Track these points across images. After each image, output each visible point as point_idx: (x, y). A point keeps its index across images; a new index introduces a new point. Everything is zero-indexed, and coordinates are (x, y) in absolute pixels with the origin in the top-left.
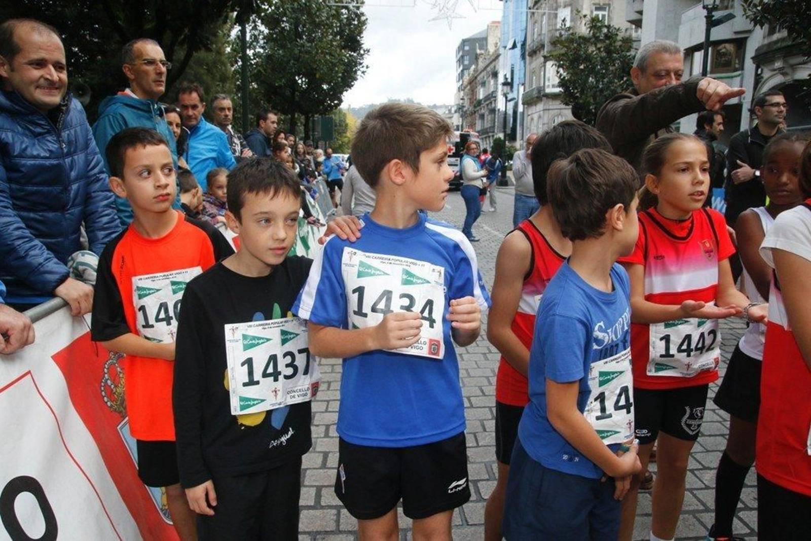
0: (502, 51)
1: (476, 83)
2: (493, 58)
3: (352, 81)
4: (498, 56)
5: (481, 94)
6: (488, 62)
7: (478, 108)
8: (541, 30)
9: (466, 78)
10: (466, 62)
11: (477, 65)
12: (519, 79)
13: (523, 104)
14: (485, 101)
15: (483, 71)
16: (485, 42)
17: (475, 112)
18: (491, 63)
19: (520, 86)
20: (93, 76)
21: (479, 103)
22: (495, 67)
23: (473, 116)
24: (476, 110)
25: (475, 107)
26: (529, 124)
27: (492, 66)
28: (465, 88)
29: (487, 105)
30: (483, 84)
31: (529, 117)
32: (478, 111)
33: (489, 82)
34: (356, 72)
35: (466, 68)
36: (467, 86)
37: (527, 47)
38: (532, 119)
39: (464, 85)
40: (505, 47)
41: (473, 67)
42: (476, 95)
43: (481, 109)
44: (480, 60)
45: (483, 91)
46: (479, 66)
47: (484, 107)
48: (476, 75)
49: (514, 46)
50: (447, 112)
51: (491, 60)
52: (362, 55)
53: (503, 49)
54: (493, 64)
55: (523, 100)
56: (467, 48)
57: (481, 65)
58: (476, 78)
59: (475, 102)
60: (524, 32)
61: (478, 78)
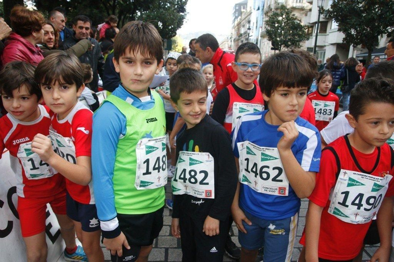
0: (253, 11)
1: (240, 25)
2: (249, 14)
3: (181, 25)
4: (251, 13)
5: (242, 31)
6: (246, 15)
7: (241, 37)
8: (271, 2)
9: (236, 22)
10: (237, 15)
11: (241, 17)
12: (260, 25)
13: (261, 37)
14: (244, 35)
15: (244, 20)
16: (246, 6)
17: (239, 39)
18: (248, 16)
19: (260, 28)
20: (69, 18)
21: (241, 35)
22: (249, 18)
23: (238, 41)
24: (239, 38)
25: (239, 37)
26: (263, 46)
27: (248, 18)
28: (235, 27)
29: (245, 36)
30: (244, 26)
31: (263, 44)
32: (240, 39)
33: (246, 25)
34: (183, 22)
35: (236, 18)
36: (236, 26)
37: (264, 10)
38: (264, 44)
39: (235, 26)
40: (254, 9)
41: (240, 17)
42: (240, 31)
43: (242, 38)
44: (243, 14)
45: (243, 29)
46: (242, 17)
47: (243, 37)
48: (241, 21)
49: (259, 9)
50: (226, 38)
51: (248, 15)
52: (186, 15)
53: (254, 10)
54: (249, 17)
55: (261, 35)
56: (237, 8)
57: (243, 17)
58: (240, 23)
59: (239, 34)
60: (263, 3)
61: (241, 23)
